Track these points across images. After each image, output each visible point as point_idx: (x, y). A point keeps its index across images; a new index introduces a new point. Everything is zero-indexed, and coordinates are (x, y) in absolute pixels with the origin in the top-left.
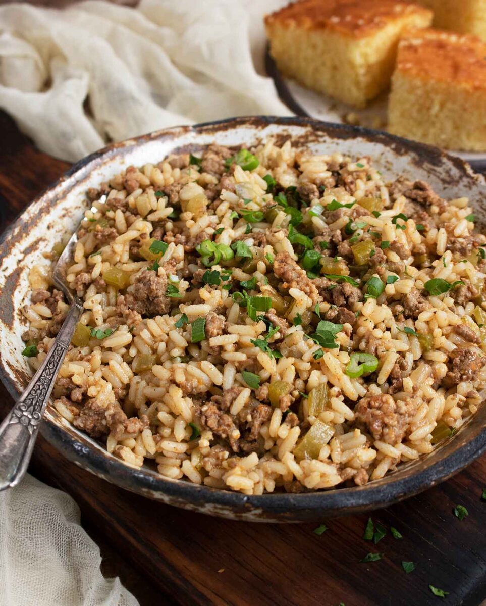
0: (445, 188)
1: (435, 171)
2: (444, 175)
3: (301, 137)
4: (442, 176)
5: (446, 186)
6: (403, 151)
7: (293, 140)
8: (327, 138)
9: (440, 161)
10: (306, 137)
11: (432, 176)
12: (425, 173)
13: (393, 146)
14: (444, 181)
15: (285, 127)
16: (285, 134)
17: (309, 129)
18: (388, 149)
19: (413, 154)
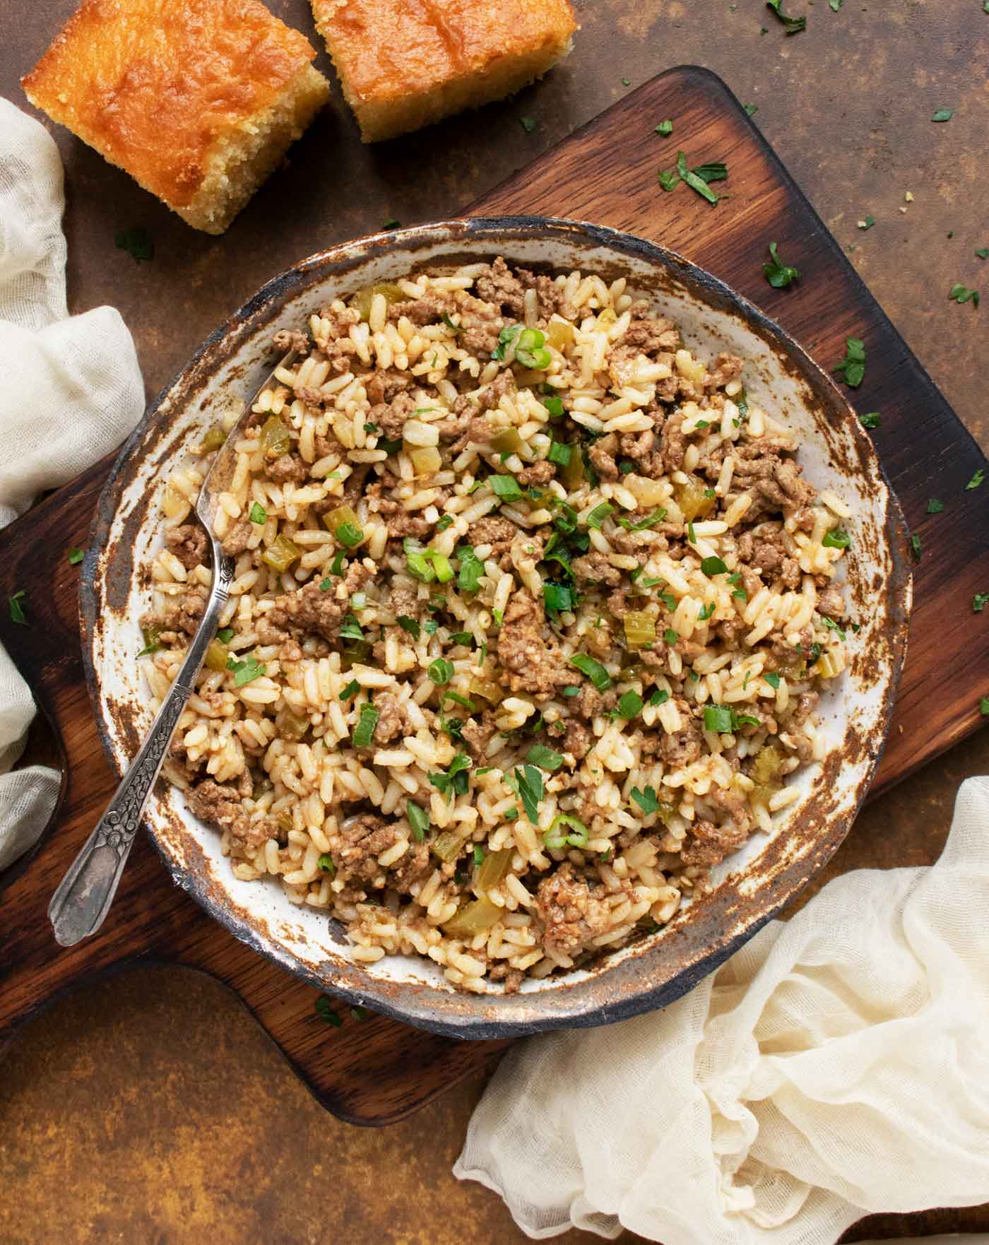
0: (830, 465)
1: (828, 431)
2: (836, 447)
3: (647, 277)
4: (833, 446)
5: (834, 463)
6: (795, 372)
7: (632, 276)
8: (687, 296)
9: (840, 425)
10: (655, 279)
11: (821, 435)
12: (813, 422)
13: (783, 357)
14: (833, 455)
15: (626, 257)
16: (622, 265)
17: (662, 270)
18: (775, 356)
19: (807, 387)
